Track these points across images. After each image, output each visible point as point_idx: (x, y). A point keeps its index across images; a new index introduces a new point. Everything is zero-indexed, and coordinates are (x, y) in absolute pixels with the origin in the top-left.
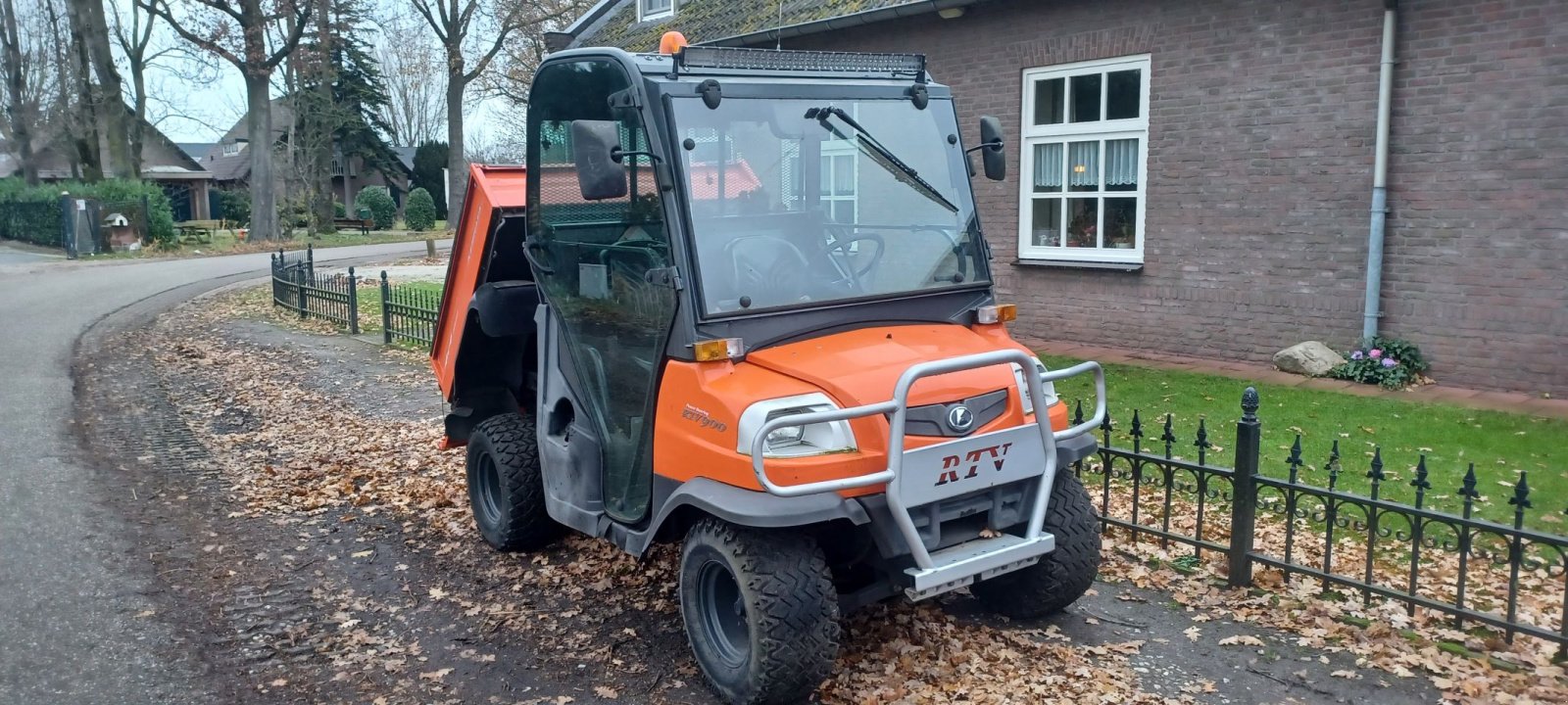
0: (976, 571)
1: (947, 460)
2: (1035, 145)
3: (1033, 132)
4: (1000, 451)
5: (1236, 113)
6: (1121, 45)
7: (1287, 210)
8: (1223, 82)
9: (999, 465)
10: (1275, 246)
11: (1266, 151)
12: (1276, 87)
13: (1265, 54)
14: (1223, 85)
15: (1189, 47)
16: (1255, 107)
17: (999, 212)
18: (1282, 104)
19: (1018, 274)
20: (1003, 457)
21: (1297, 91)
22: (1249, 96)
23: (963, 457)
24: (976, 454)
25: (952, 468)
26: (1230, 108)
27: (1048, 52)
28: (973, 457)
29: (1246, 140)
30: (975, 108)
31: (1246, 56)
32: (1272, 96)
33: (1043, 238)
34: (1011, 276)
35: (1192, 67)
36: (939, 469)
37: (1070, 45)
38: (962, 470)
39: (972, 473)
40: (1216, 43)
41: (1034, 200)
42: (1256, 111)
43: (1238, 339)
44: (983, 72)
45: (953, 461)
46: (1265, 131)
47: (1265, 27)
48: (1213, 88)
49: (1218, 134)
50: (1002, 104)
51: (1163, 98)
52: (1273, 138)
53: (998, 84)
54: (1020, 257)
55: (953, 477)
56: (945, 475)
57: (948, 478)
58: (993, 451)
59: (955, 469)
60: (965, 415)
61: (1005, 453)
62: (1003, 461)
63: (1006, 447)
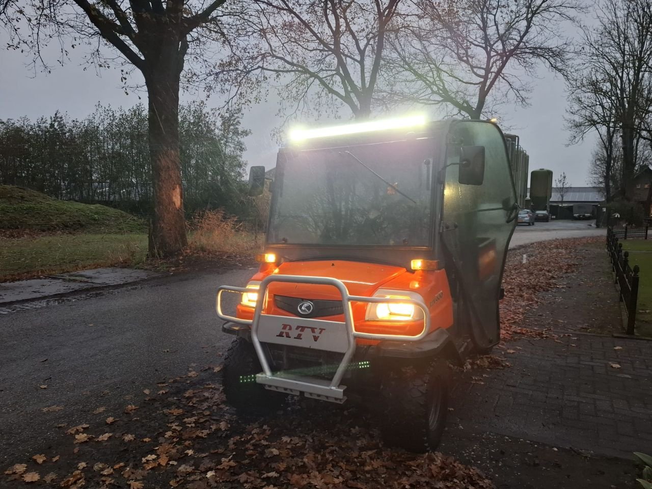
0: (302, 389)
1: (285, 326)
4: (317, 331)
9: (316, 339)
20: (319, 335)
23: (294, 327)
24: (303, 328)
25: (287, 330)
28: (300, 329)
36: (280, 329)
38: (294, 333)
39: (299, 337)
45: (288, 327)
55: (288, 336)
56: (283, 333)
57: (284, 335)
58: (313, 330)
59: (289, 331)
60: (308, 308)
61: (320, 333)
62: (318, 337)
63: (322, 330)
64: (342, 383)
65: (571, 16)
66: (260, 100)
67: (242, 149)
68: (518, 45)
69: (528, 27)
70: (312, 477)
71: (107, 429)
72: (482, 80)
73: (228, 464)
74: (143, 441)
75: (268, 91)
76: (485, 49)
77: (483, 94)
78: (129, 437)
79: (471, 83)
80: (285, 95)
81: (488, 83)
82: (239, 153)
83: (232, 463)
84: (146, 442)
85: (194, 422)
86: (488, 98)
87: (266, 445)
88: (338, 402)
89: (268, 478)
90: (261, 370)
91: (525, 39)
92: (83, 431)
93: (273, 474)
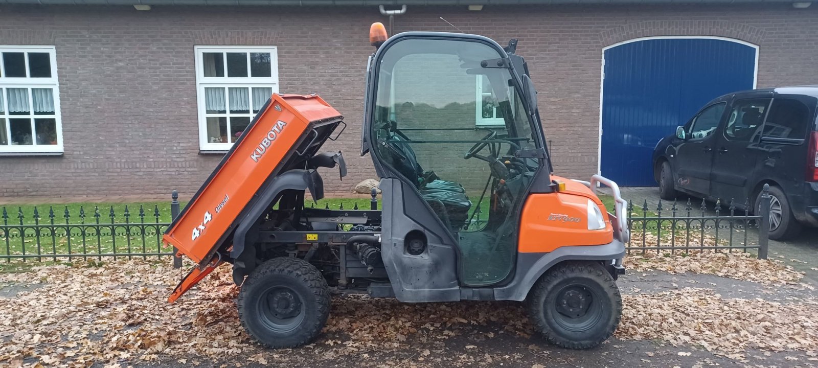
2: (205, 88)
3: (203, 81)
5: (325, 78)
6: (259, 40)
7: (352, 123)
8: (317, 64)
10: (347, 139)
11: (341, 96)
12: (342, 68)
13: (336, 53)
14: (317, 65)
15: (298, 45)
16: (333, 76)
17: (185, 125)
18: (347, 76)
19: (201, 159)
21: (353, 70)
22: (330, 71)
26: (321, 76)
27: (212, 38)
29: (330, 91)
30: (161, 64)
31: (327, 52)
32: (341, 72)
33: (213, 139)
34: (197, 161)
35: (300, 55)
37: (227, 36)
40: (312, 45)
41: (207, 118)
42: (334, 78)
43: (333, 182)
44: (164, 44)
46: (339, 87)
47: (336, 40)
48: (313, 65)
49: (317, 87)
50: (182, 64)
51: (285, 69)
52: (343, 91)
53: (179, 52)
54: (201, 149)
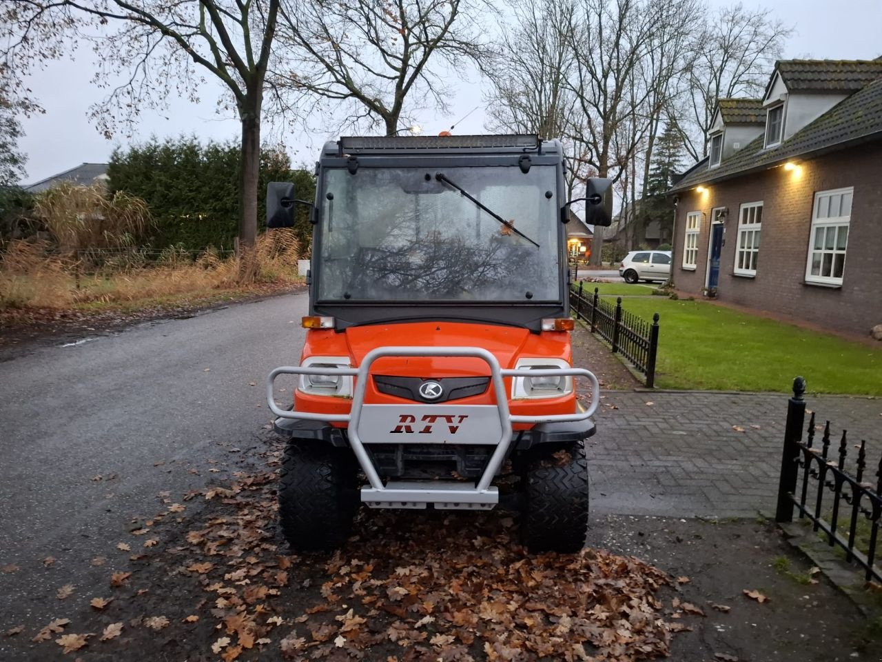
0: (430, 500)
1: (404, 418)
2: (817, 228)
3: (816, 222)
4: (456, 420)
9: (453, 430)
20: (458, 425)
23: (419, 417)
24: (433, 418)
25: (408, 423)
28: (429, 419)
36: (397, 422)
38: (419, 425)
39: (427, 430)
45: (409, 419)
55: (409, 430)
56: (401, 427)
57: (403, 429)
58: (449, 418)
59: (411, 424)
60: (436, 390)
61: (460, 422)
62: (457, 427)
63: (462, 417)
64: (493, 483)
65: (499, 9)
66: (61, 55)
67: (14, 133)
68: (443, 34)
69: (454, 13)
70: (482, 610)
71: (105, 618)
72: (398, 74)
73: (352, 622)
74: (187, 622)
75: (76, 42)
76: (402, 32)
77: (401, 93)
78: (157, 622)
79: (385, 77)
80: (106, 52)
81: (406, 80)
82: (9, 139)
83: (358, 619)
84: (193, 622)
85: (245, 577)
86: (407, 99)
87: (381, 585)
88: (486, 508)
89: (424, 626)
90: (367, 483)
91: (451, 29)
92: (65, 631)
93: (427, 619)
